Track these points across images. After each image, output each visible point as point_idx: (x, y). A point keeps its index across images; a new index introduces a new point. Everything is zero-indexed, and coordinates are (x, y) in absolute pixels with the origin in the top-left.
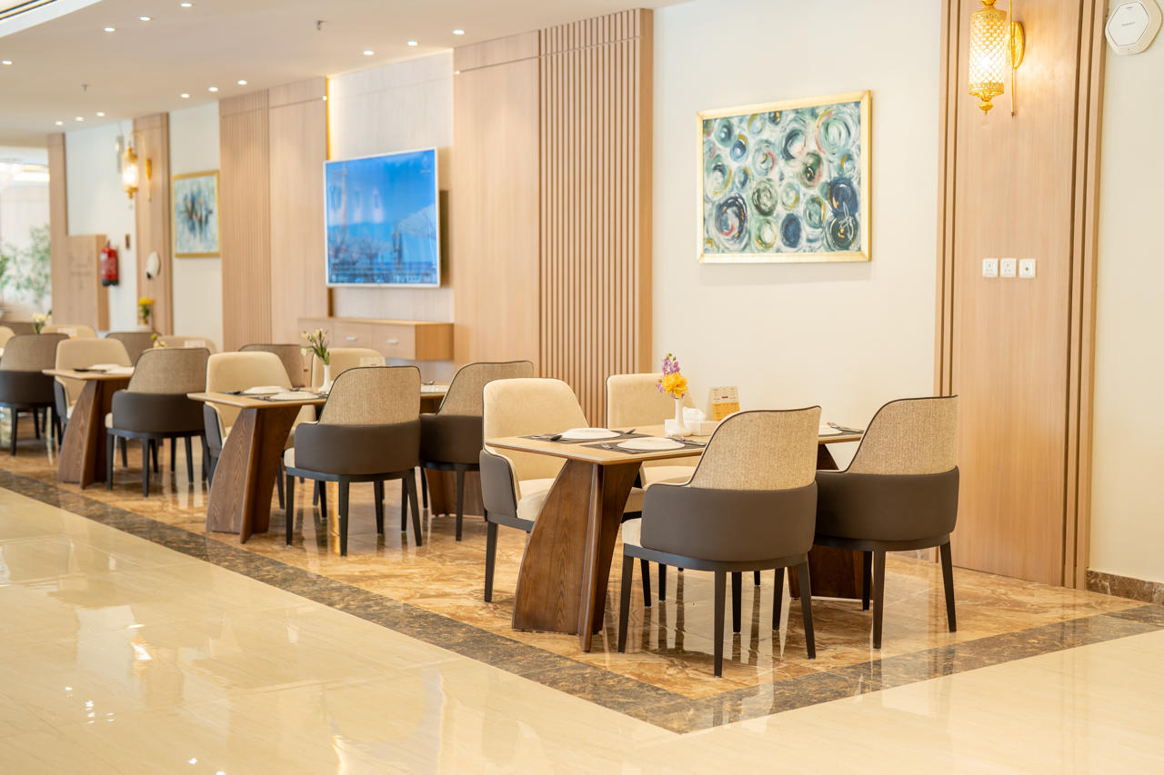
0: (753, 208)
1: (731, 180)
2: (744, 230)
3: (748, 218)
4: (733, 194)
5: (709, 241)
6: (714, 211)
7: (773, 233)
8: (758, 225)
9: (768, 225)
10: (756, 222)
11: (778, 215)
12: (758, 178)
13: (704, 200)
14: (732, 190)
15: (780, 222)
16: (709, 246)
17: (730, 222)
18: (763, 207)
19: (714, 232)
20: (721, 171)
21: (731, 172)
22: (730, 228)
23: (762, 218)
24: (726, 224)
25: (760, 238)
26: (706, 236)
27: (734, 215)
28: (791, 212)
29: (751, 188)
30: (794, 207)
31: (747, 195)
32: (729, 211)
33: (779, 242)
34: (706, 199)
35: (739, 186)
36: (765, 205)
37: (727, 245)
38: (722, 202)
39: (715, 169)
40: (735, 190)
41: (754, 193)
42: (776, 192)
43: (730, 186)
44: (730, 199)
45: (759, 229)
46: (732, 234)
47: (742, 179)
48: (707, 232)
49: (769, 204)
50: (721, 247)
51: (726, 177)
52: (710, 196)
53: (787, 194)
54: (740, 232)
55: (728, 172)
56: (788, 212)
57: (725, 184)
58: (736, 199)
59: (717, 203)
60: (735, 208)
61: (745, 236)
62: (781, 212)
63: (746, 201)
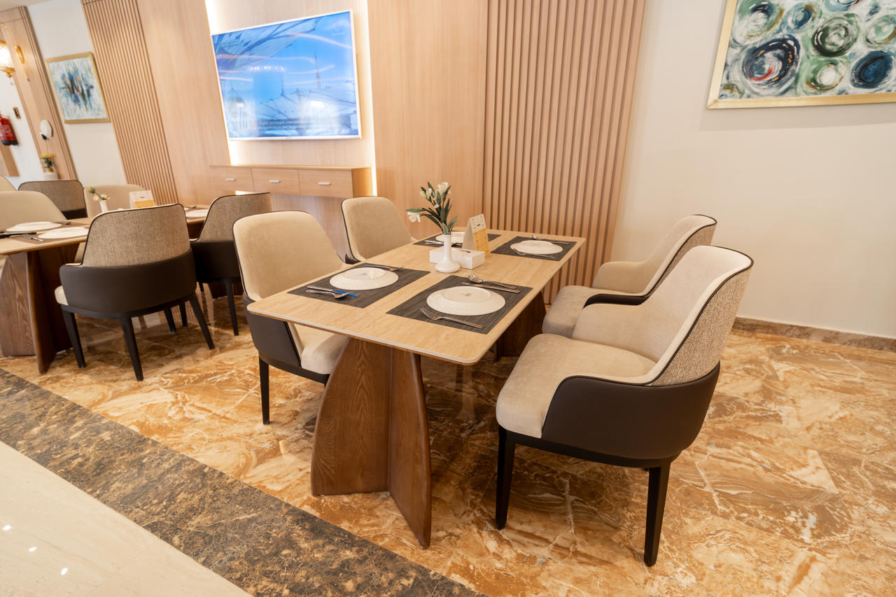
0: (811, 49)
1: (781, 21)
2: (789, 73)
3: (800, 61)
4: (779, 36)
5: (729, 87)
6: (743, 56)
7: (838, 75)
8: (814, 67)
9: (833, 66)
10: (812, 64)
11: (852, 55)
12: (828, 14)
13: (730, 46)
14: (780, 30)
15: (854, 63)
16: (727, 92)
17: (767, 67)
18: (828, 47)
19: (737, 76)
20: (763, 11)
21: (781, 11)
22: (766, 71)
23: (823, 59)
24: (760, 68)
25: (814, 80)
26: (725, 82)
27: (776, 59)
28: (879, 49)
29: (813, 27)
30: (886, 43)
31: (804, 36)
32: (769, 55)
33: (847, 84)
34: (733, 44)
35: (792, 26)
36: (833, 44)
37: (756, 90)
38: (757, 46)
39: (755, 10)
40: (785, 31)
41: (817, 33)
42: (858, 28)
43: (777, 27)
44: (773, 41)
45: (815, 72)
46: (769, 78)
47: (800, 18)
48: (728, 78)
49: (841, 43)
50: (747, 92)
51: (773, 18)
52: (739, 40)
53: (878, 30)
54: (780, 77)
55: (777, 11)
56: (873, 50)
57: (770, 26)
58: (784, 41)
59: (750, 47)
60: (778, 51)
61: (788, 79)
62: (861, 50)
63: (800, 43)
